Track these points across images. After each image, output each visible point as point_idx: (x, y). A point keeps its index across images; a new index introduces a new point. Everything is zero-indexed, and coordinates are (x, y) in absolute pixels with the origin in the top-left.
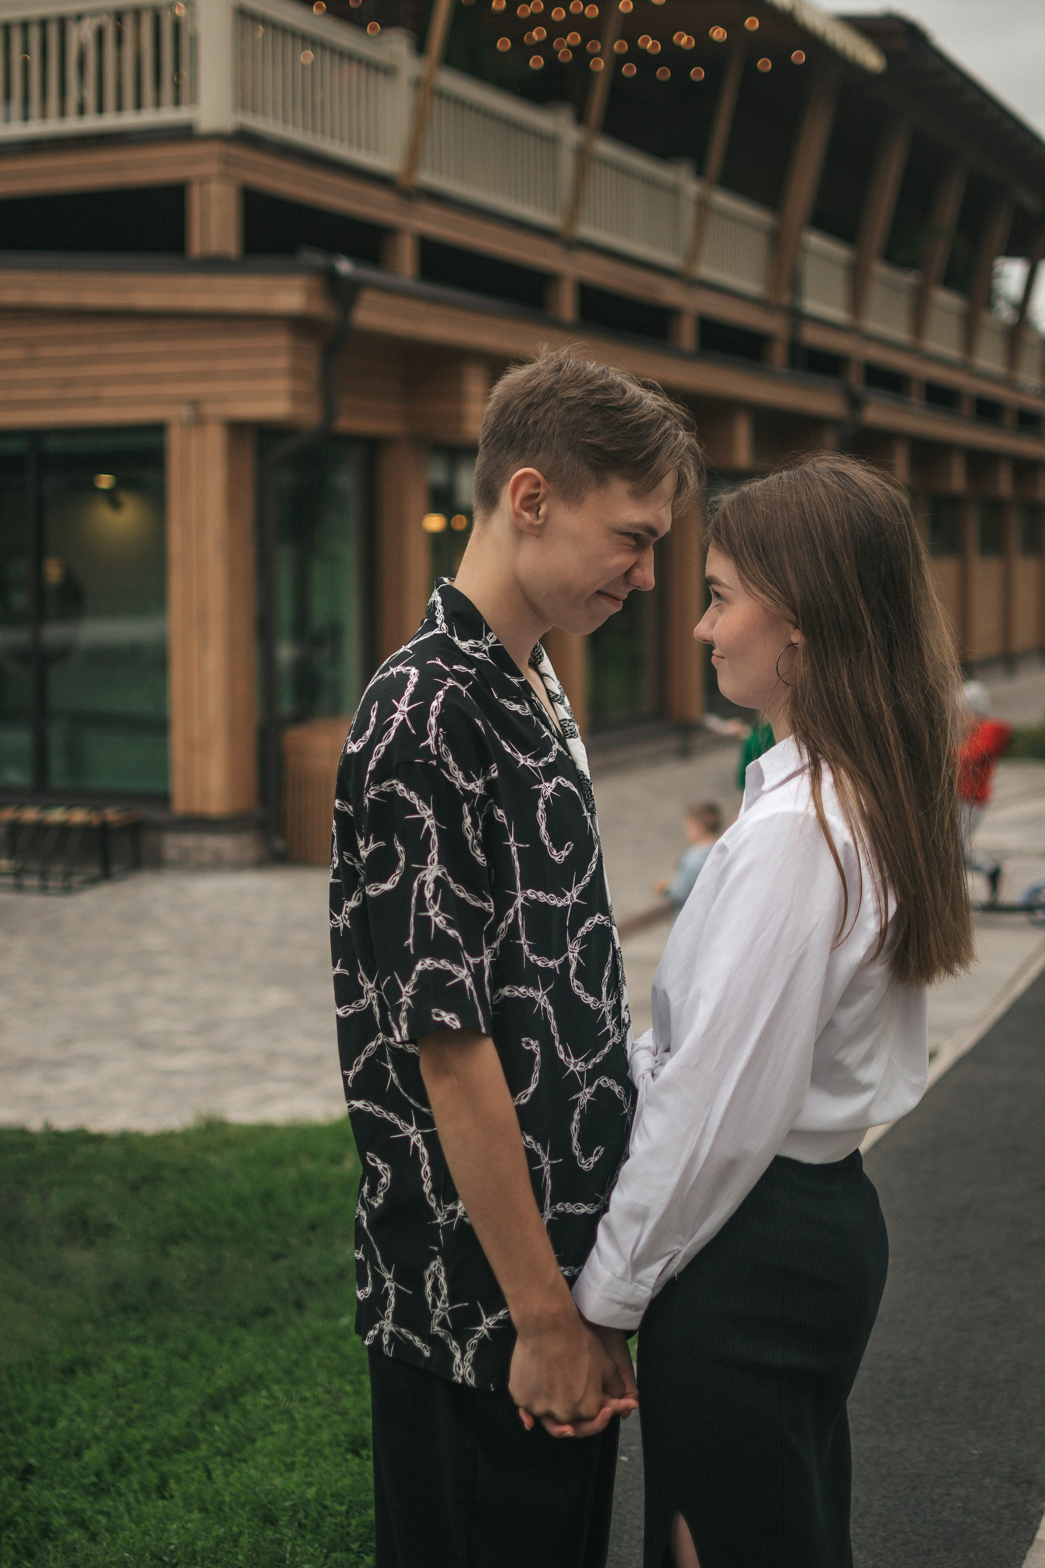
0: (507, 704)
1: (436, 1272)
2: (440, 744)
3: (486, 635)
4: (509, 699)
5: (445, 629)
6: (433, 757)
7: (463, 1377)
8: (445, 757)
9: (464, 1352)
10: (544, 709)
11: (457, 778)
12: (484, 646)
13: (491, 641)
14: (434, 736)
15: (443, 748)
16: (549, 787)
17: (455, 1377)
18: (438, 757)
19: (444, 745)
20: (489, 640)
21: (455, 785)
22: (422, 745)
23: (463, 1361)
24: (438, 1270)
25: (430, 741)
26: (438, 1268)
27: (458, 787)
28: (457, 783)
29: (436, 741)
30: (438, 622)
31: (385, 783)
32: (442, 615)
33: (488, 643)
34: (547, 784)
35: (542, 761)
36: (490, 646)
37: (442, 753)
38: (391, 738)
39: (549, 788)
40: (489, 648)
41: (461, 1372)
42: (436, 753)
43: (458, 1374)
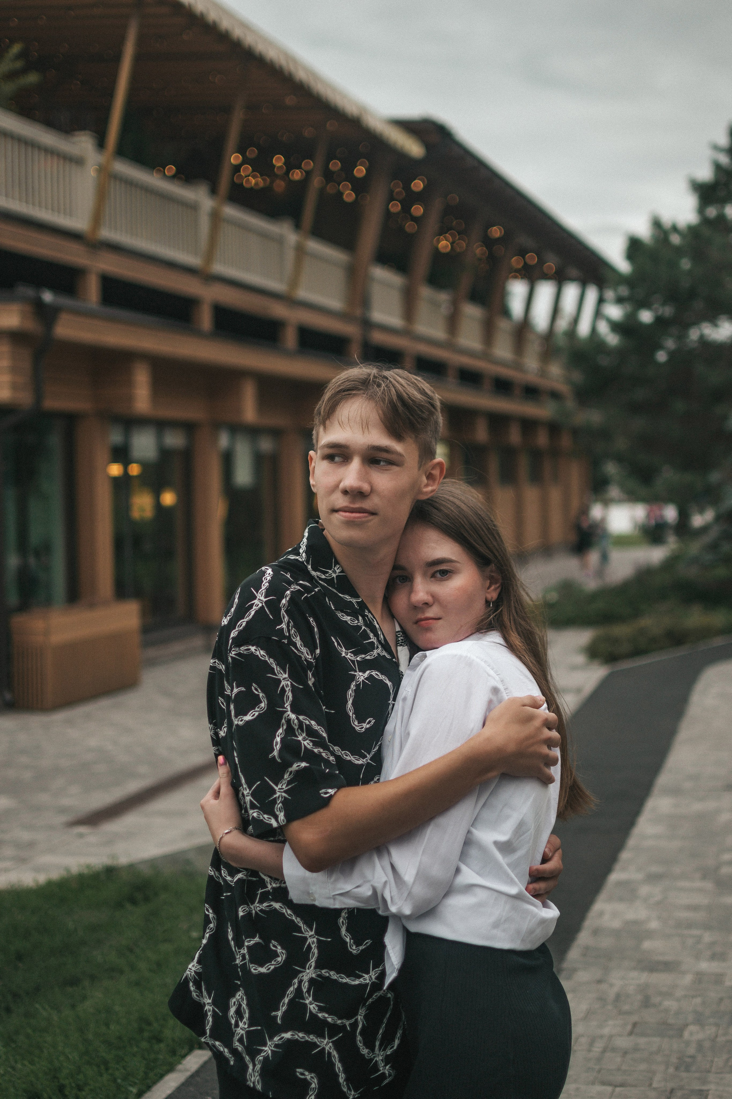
0: (340, 615)
1: (240, 1000)
2: (290, 628)
3: (335, 567)
4: (342, 611)
5: (304, 557)
6: (285, 637)
7: (254, 1083)
8: (294, 638)
9: (254, 1065)
10: (375, 622)
11: (303, 652)
12: (333, 574)
13: (338, 571)
14: (286, 622)
15: (293, 631)
16: (362, 675)
17: (249, 1083)
18: (289, 638)
19: (293, 629)
20: (336, 571)
21: (301, 657)
22: (278, 627)
23: (254, 1072)
24: (241, 998)
25: (284, 626)
26: (241, 997)
27: (303, 659)
28: (303, 656)
29: (288, 626)
30: (301, 551)
31: (243, 647)
32: (304, 546)
33: (336, 572)
34: (361, 674)
35: (360, 657)
36: (337, 575)
37: (292, 635)
38: (251, 617)
39: (362, 677)
40: (336, 576)
41: (253, 1079)
42: (288, 635)
43: (251, 1081)
